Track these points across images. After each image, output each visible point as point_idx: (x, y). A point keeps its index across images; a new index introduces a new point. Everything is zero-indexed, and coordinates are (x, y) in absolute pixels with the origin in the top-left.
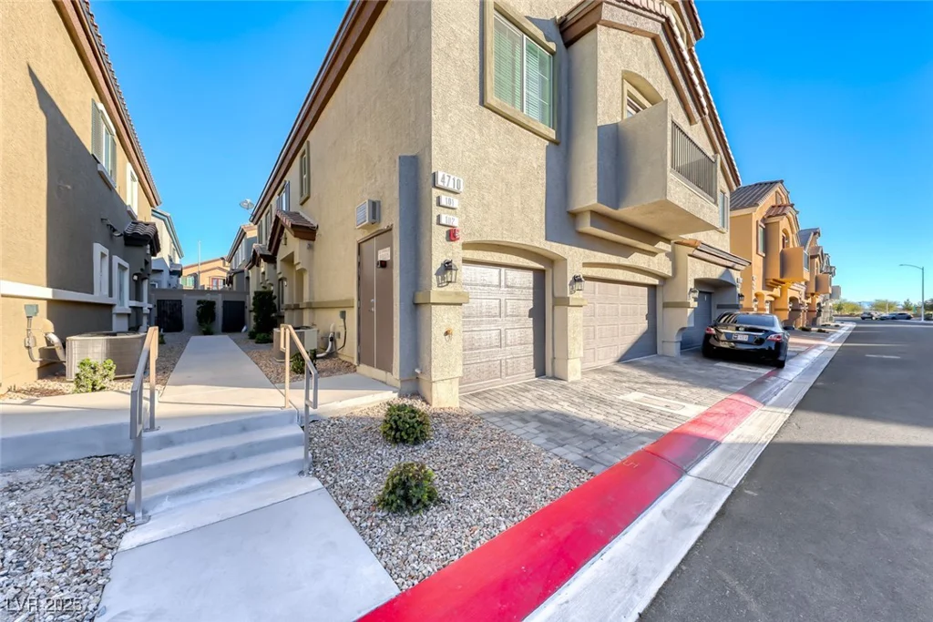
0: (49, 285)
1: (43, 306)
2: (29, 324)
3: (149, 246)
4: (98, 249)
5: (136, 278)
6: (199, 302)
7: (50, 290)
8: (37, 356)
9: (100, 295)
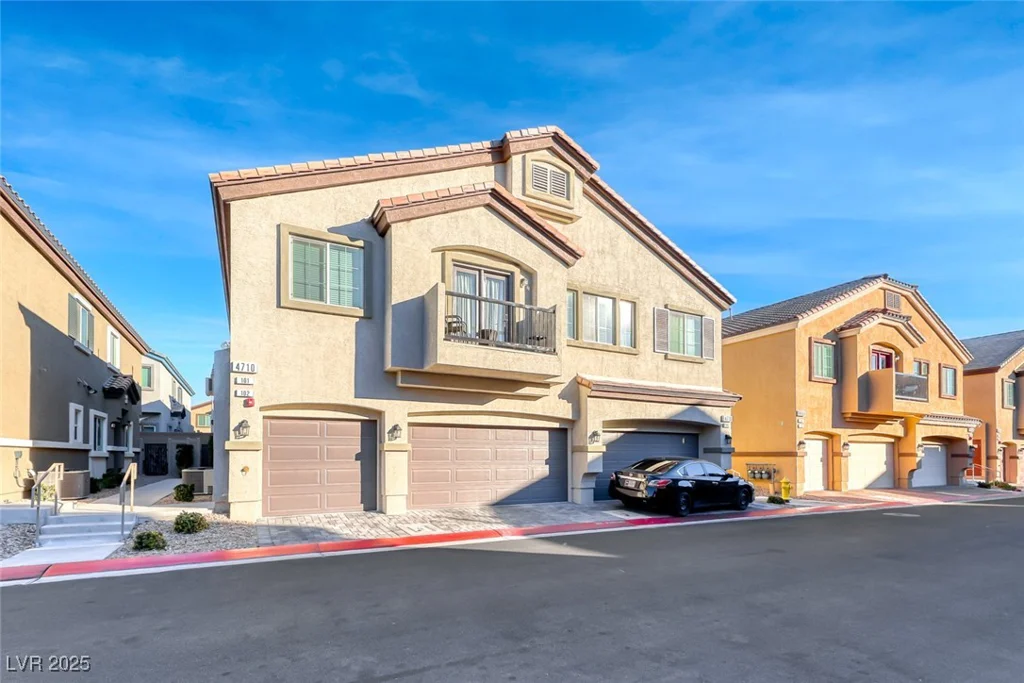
0: (31, 438)
1: (26, 454)
2: (17, 463)
3: (127, 397)
4: (73, 407)
5: (113, 425)
6: (178, 446)
7: (31, 442)
8: (22, 484)
9: (75, 443)
